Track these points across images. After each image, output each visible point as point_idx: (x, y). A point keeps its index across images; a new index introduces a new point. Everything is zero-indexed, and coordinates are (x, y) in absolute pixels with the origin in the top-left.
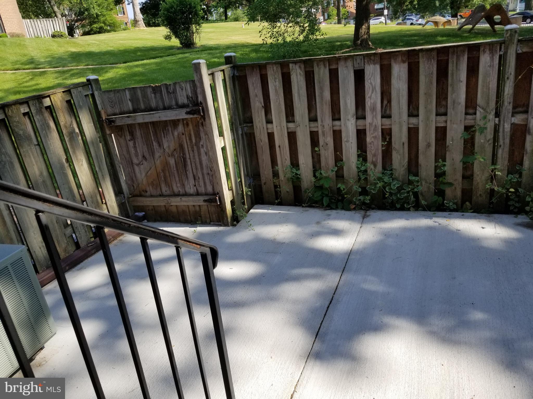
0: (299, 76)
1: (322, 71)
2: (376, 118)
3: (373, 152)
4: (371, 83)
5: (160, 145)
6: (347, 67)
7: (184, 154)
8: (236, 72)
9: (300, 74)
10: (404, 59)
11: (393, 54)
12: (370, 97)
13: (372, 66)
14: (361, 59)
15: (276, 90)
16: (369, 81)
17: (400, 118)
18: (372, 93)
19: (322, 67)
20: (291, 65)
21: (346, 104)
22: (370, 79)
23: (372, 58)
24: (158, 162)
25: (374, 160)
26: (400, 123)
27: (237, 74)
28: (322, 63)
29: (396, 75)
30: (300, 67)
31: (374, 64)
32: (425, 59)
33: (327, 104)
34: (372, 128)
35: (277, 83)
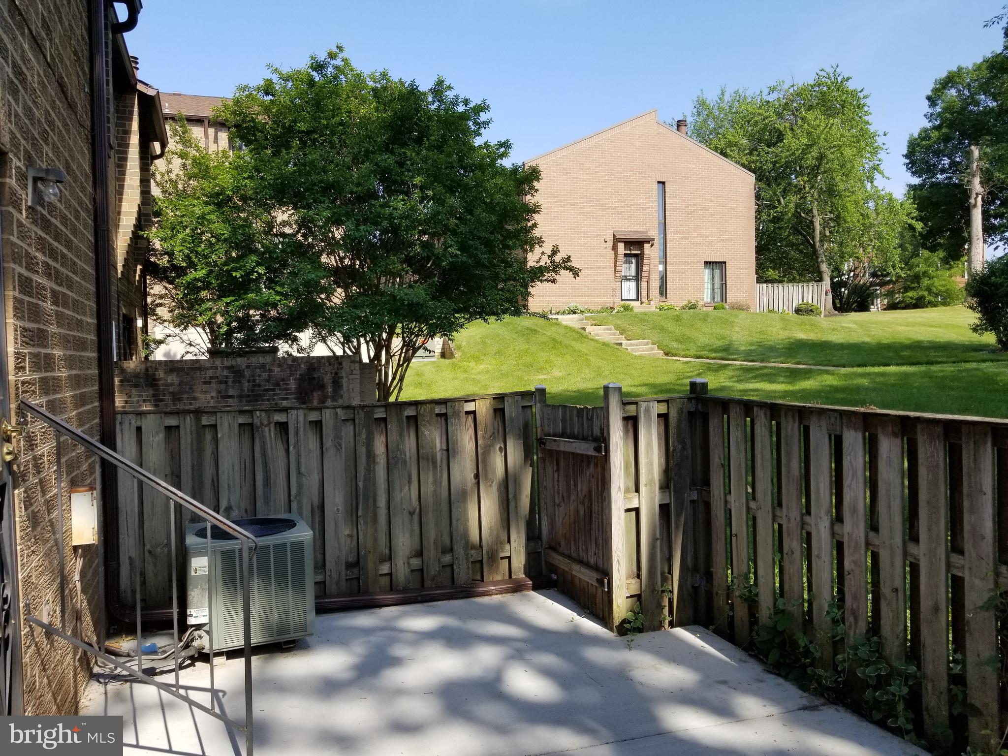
0: (763, 428)
1: (790, 427)
2: (858, 528)
3: (853, 590)
4: (851, 462)
5: (576, 486)
6: (820, 426)
7: (591, 504)
8: (700, 407)
9: (765, 424)
10: (896, 430)
11: (880, 418)
12: (850, 486)
13: (852, 432)
14: (836, 419)
15: (737, 442)
16: (848, 458)
17: (891, 538)
18: (852, 479)
19: (790, 418)
20: (755, 409)
21: (818, 489)
22: (850, 454)
23: (853, 419)
24: (572, 508)
25: (854, 607)
26: (891, 548)
27: (701, 410)
28: (790, 414)
29: (885, 456)
30: (765, 414)
31: (856, 430)
32: (925, 438)
33: (795, 482)
34: (853, 544)
35: (739, 432)
